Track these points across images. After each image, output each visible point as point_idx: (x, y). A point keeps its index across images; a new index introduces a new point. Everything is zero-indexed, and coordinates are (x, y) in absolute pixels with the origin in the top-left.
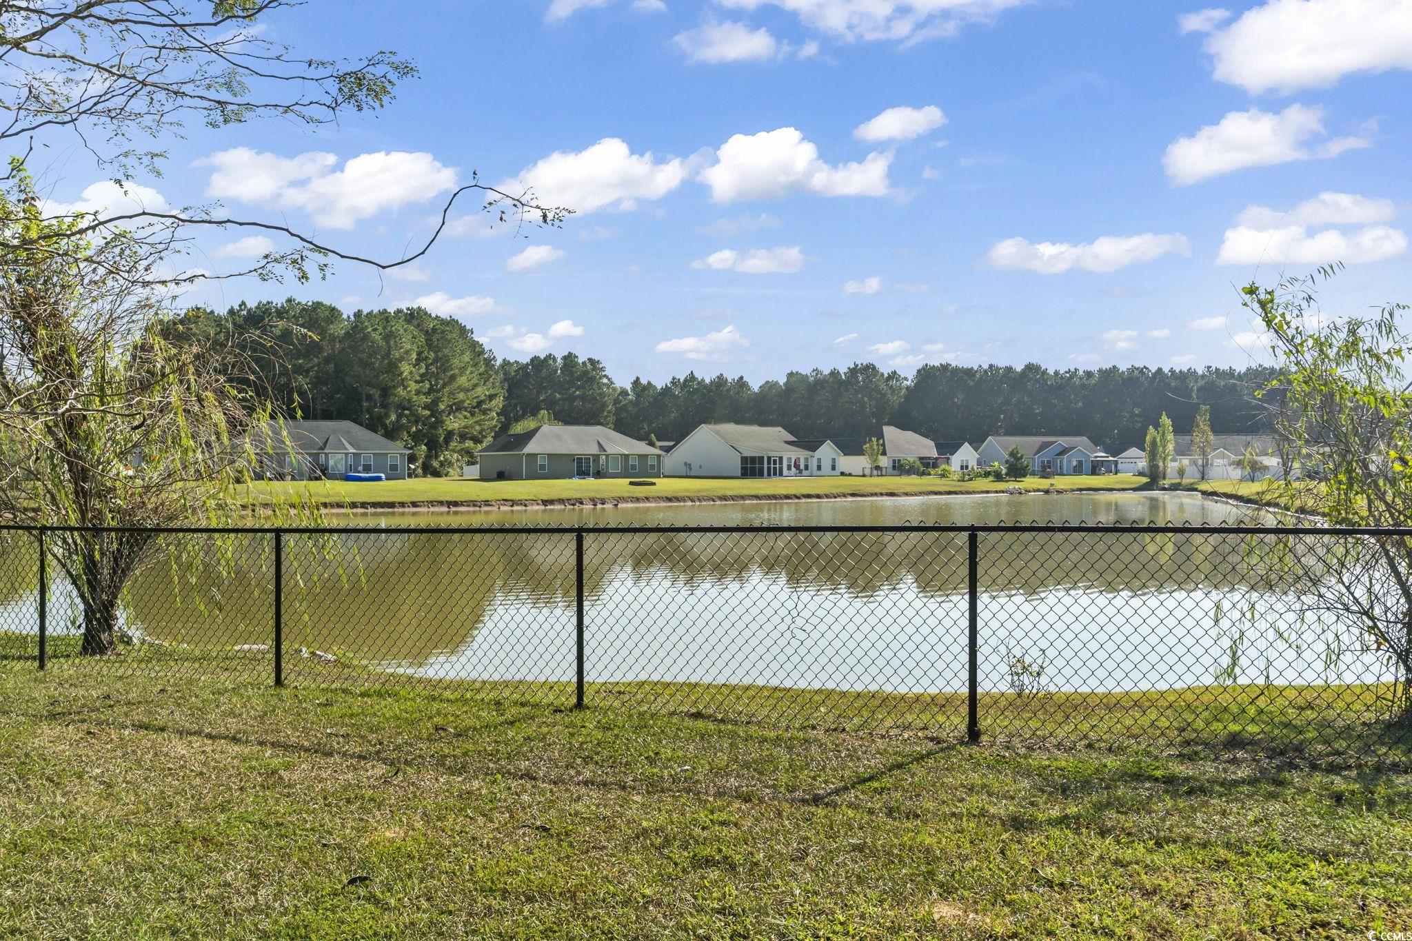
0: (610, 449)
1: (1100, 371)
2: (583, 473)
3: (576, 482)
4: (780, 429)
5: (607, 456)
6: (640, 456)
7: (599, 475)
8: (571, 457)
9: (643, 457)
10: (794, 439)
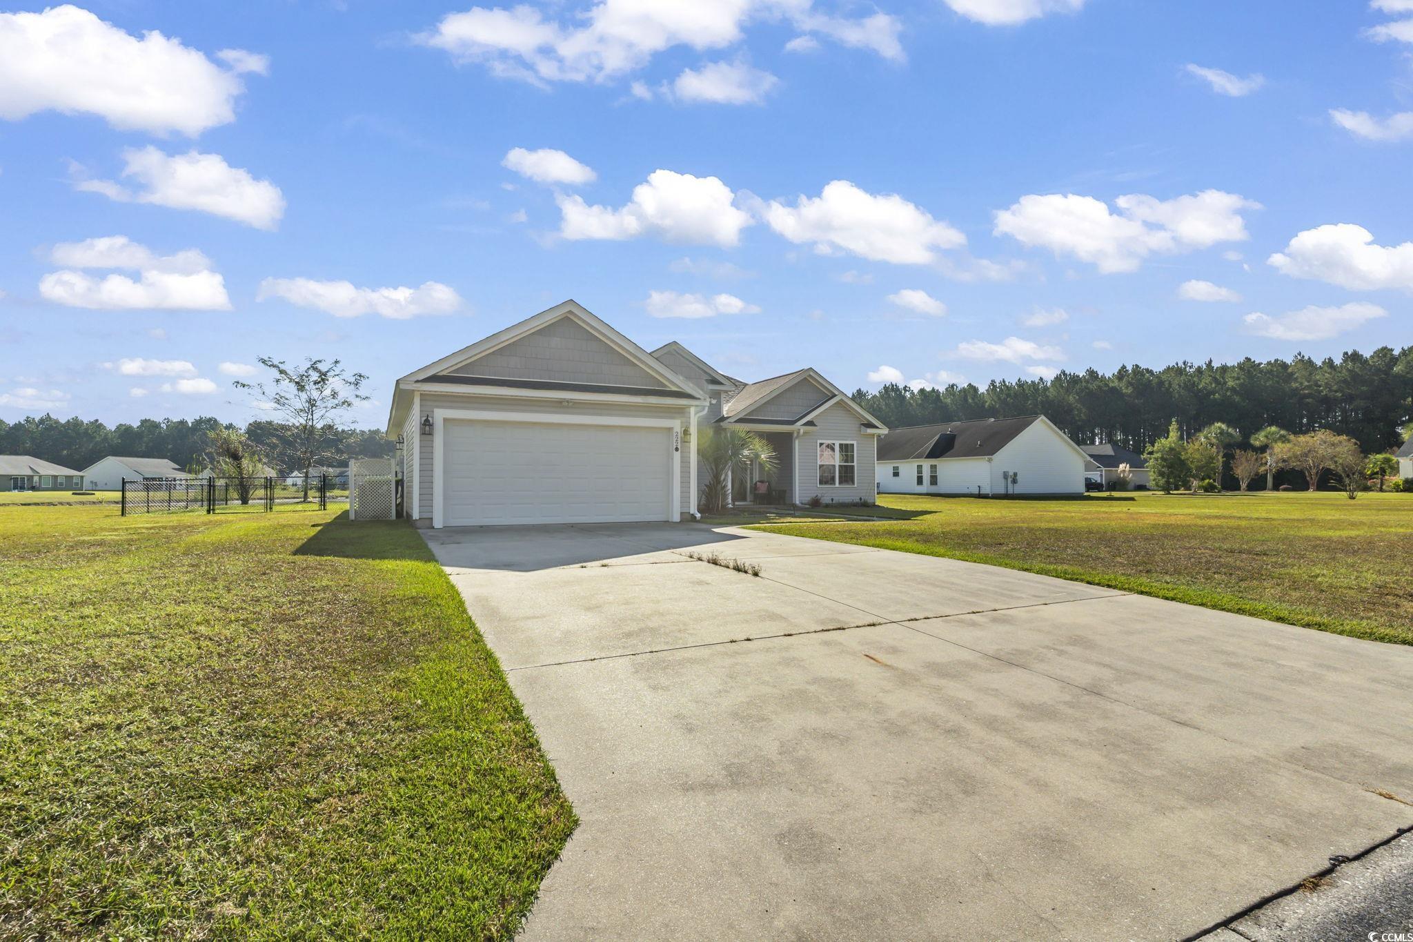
0: (42, 472)
1: (369, 431)
2: (22, 488)
3: (16, 493)
4: (166, 460)
5: (40, 477)
6: (66, 477)
7: (33, 488)
8: (9, 477)
9: (69, 478)
10: (177, 467)
